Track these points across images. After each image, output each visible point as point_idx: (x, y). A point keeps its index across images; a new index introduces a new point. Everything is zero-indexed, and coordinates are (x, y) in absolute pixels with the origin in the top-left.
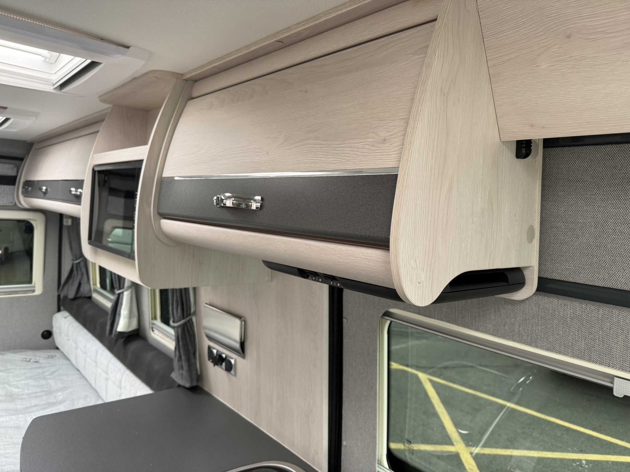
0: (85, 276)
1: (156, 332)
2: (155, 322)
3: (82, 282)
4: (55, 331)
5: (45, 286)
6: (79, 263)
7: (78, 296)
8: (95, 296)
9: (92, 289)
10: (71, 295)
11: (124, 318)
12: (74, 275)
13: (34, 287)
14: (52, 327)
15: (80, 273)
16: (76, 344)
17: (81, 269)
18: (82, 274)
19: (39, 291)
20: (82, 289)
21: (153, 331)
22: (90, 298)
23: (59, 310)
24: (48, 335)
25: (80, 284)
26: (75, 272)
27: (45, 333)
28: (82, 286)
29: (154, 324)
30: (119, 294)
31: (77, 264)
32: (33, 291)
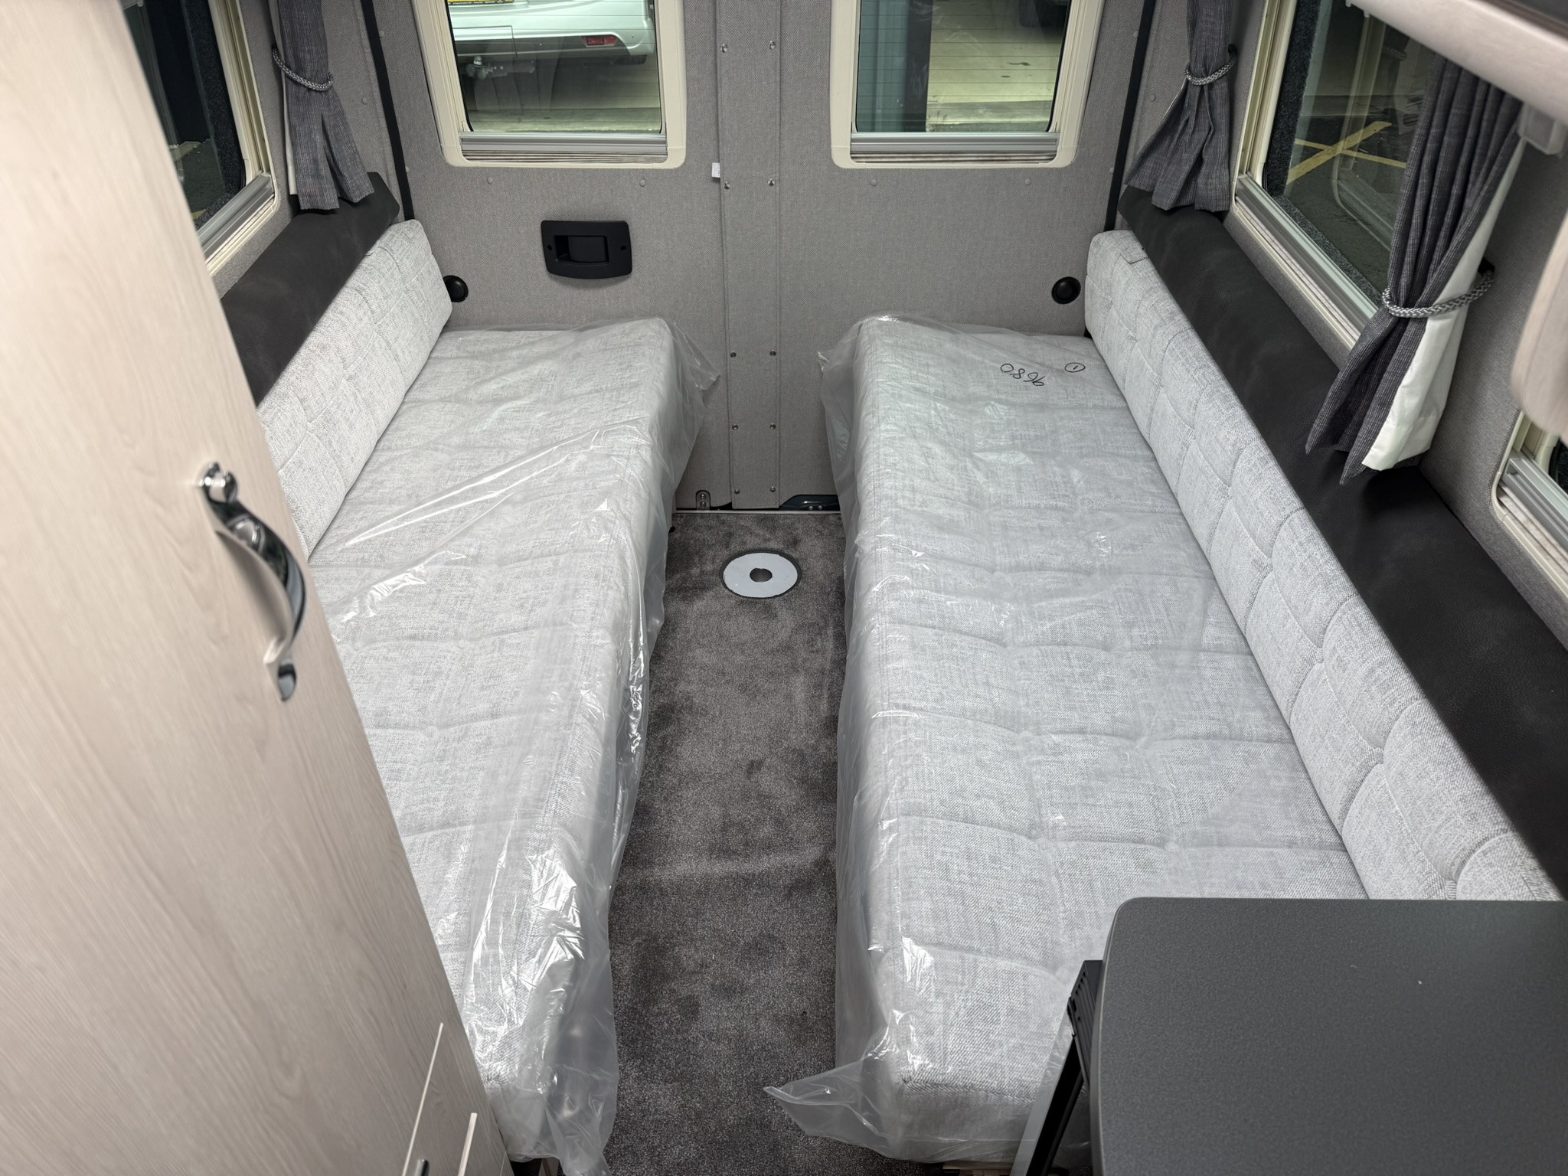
0: (1222, 136)
1: (1511, 501)
2: (1523, 465)
3: (1206, 157)
4: (1091, 286)
5: (1083, 141)
6: (1211, 85)
7: (1184, 203)
8: (1240, 211)
9: (1235, 183)
10: (1165, 199)
11: (1401, 422)
12: (1187, 121)
13: (1055, 141)
14: (1085, 274)
15: (1205, 122)
16: (1160, 374)
17: (1211, 109)
18: (1213, 130)
19: (1064, 158)
20: (1201, 180)
21: (1500, 493)
22: (1222, 215)
23: (1110, 226)
24: (1068, 290)
25: (1199, 161)
26: (1190, 114)
27: (1063, 284)
28: (1204, 169)
29: (1515, 473)
30: (1402, 322)
31: (1202, 86)
32: (1052, 156)
